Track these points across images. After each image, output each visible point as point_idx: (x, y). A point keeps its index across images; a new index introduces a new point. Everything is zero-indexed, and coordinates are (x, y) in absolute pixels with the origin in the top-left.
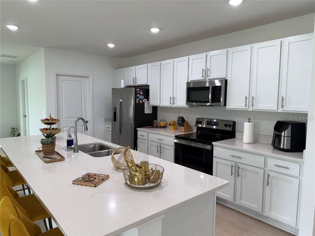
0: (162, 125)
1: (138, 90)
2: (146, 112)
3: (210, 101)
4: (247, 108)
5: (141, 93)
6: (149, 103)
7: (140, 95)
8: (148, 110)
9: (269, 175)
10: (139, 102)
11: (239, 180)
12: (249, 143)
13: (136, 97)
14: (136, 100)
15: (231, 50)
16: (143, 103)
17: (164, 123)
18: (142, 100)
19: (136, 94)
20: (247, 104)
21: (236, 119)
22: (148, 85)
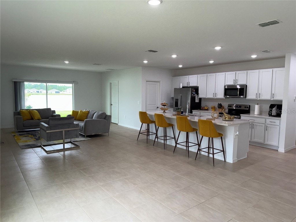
0: (206, 109)
1: (193, 89)
2: (196, 102)
3: (238, 95)
4: (257, 98)
5: (194, 91)
6: (198, 96)
7: (194, 92)
8: (197, 101)
9: (267, 126)
10: (193, 96)
11: (253, 130)
12: (258, 115)
13: (192, 93)
14: (192, 95)
15: (249, 72)
16: (195, 96)
17: (207, 108)
18: (195, 95)
19: (192, 91)
20: (257, 96)
21: (250, 104)
22: (198, 86)
